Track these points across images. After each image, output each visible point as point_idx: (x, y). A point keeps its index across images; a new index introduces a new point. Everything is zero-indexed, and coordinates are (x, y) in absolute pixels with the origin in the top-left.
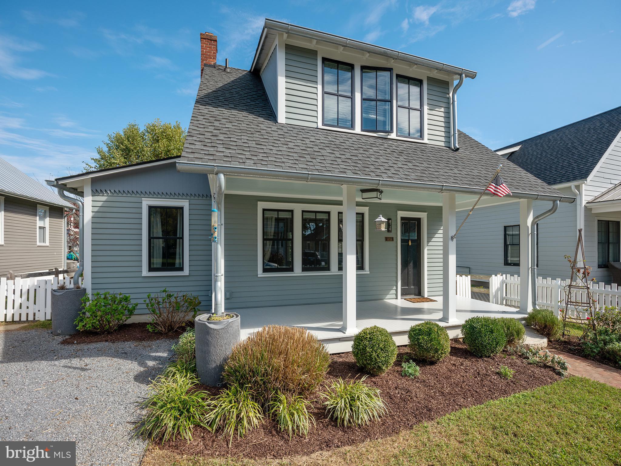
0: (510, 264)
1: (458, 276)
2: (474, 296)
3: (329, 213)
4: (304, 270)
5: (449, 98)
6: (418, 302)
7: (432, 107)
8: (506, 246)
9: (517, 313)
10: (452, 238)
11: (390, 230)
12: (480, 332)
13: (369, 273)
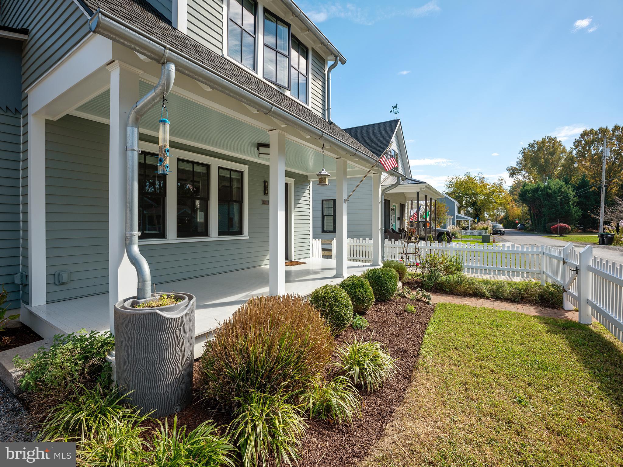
0: (326, 232)
1: (314, 239)
2: (324, 257)
3: (208, 166)
4: (179, 235)
5: (324, 74)
6: (293, 265)
7: (315, 78)
8: (323, 217)
9: (371, 265)
10: (345, 201)
11: (267, 192)
12: (385, 280)
13: (248, 238)
